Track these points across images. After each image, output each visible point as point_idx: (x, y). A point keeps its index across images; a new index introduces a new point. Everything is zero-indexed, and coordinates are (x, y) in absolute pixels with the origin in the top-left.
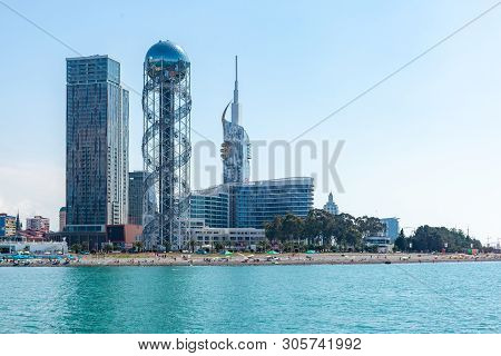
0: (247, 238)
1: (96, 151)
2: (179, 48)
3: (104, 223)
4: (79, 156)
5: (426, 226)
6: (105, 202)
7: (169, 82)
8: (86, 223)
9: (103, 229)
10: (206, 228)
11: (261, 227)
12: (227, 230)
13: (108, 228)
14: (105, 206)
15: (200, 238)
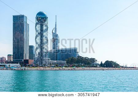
0: (61, 63)
1: (21, 40)
2: (45, 13)
3: (23, 59)
4: (16, 41)
5: (108, 61)
6: (23, 53)
7: (42, 22)
8: (18, 59)
9: (23, 60)
10: (50, 61)
11: (65, 61)
12: (56, 61)
13: (24, 60)
14: (23, 55)
15: (49, 63)
